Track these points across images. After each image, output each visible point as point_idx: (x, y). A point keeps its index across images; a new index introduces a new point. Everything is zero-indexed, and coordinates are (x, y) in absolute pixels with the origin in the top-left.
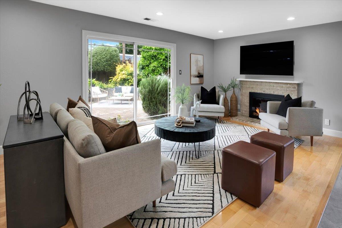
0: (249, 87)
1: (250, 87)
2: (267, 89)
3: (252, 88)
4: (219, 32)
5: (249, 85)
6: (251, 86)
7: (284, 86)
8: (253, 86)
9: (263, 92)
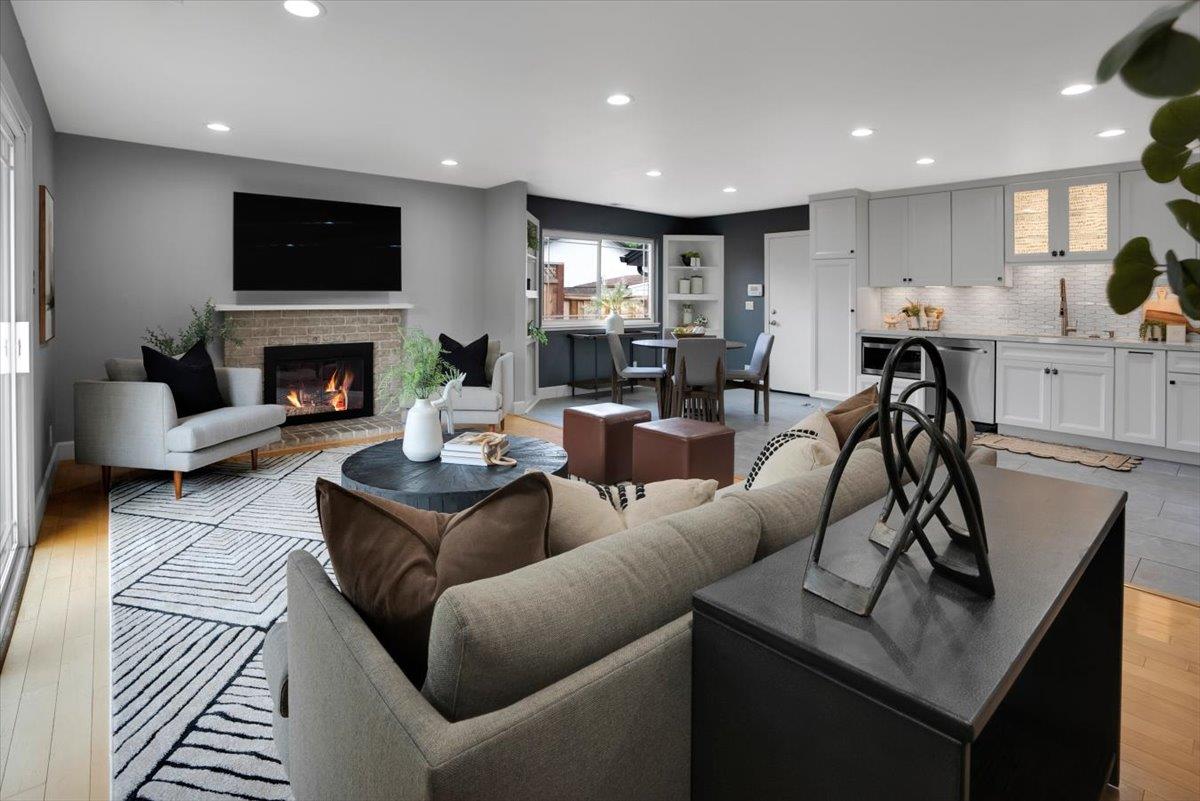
0: (263, 333)
1: (264, 331)
2: (325, 331)
3: (275, 332)
4: (210, 126)
5: (259, 326)
6: (268, 328)
7: (369, 317)
8: (274, 328)
9: (311, 342)
